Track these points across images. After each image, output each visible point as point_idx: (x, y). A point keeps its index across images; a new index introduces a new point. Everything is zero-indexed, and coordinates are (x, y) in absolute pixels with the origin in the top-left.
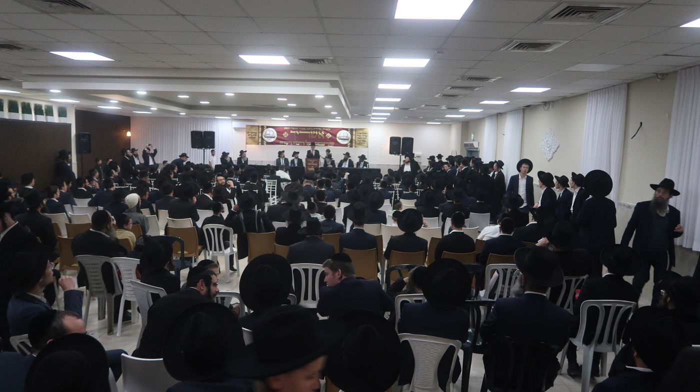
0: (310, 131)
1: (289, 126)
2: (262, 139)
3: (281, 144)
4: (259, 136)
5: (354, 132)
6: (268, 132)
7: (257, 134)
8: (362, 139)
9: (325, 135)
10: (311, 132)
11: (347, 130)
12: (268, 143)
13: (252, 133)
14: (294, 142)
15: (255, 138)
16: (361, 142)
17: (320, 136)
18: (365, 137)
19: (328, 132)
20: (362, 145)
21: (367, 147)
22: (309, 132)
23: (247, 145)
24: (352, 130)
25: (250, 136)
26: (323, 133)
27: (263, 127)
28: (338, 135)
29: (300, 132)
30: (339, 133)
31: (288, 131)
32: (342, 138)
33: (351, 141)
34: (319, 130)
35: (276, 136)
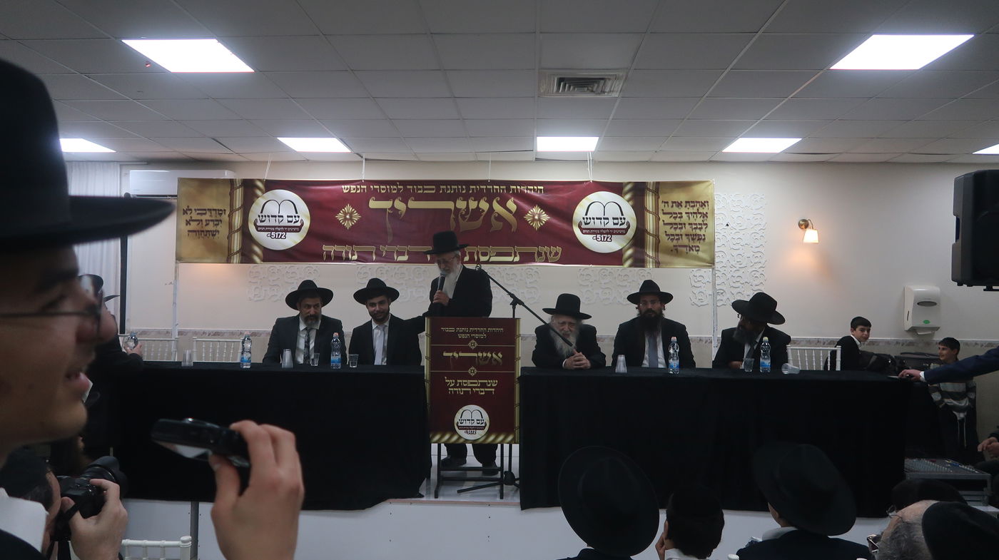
0: (453, 198)
1: (363, 177)
2: (247, 238)
3: (329, 259)
4: (230, 225)
5: (650, 201)
6: (272, 209)
7: (225, 217)
8: (688, 229)
9: (520, 214)
10: (461, 204)
11: (616, 188)
12: (272, 256)
13: (203, 211)
14: (384, 249)
15: (214, 233)
16: (685, 241)
17: (500, 218)
18: (699, 220)
19: (533, 202)
20: (686, 256)
21: (711, 263)
22: (448, 205)
23: (182, 266)
24: (638, 192)
25: (194, 226)
26: (511, 205)
27: (249, 186)
28: (579, 212)
29: (413, 204)
30: (584, 203)
31: (358, 201)
32: (598, 224)
33: (639, 240)
34: (497, 194)
35: (307, 224)
